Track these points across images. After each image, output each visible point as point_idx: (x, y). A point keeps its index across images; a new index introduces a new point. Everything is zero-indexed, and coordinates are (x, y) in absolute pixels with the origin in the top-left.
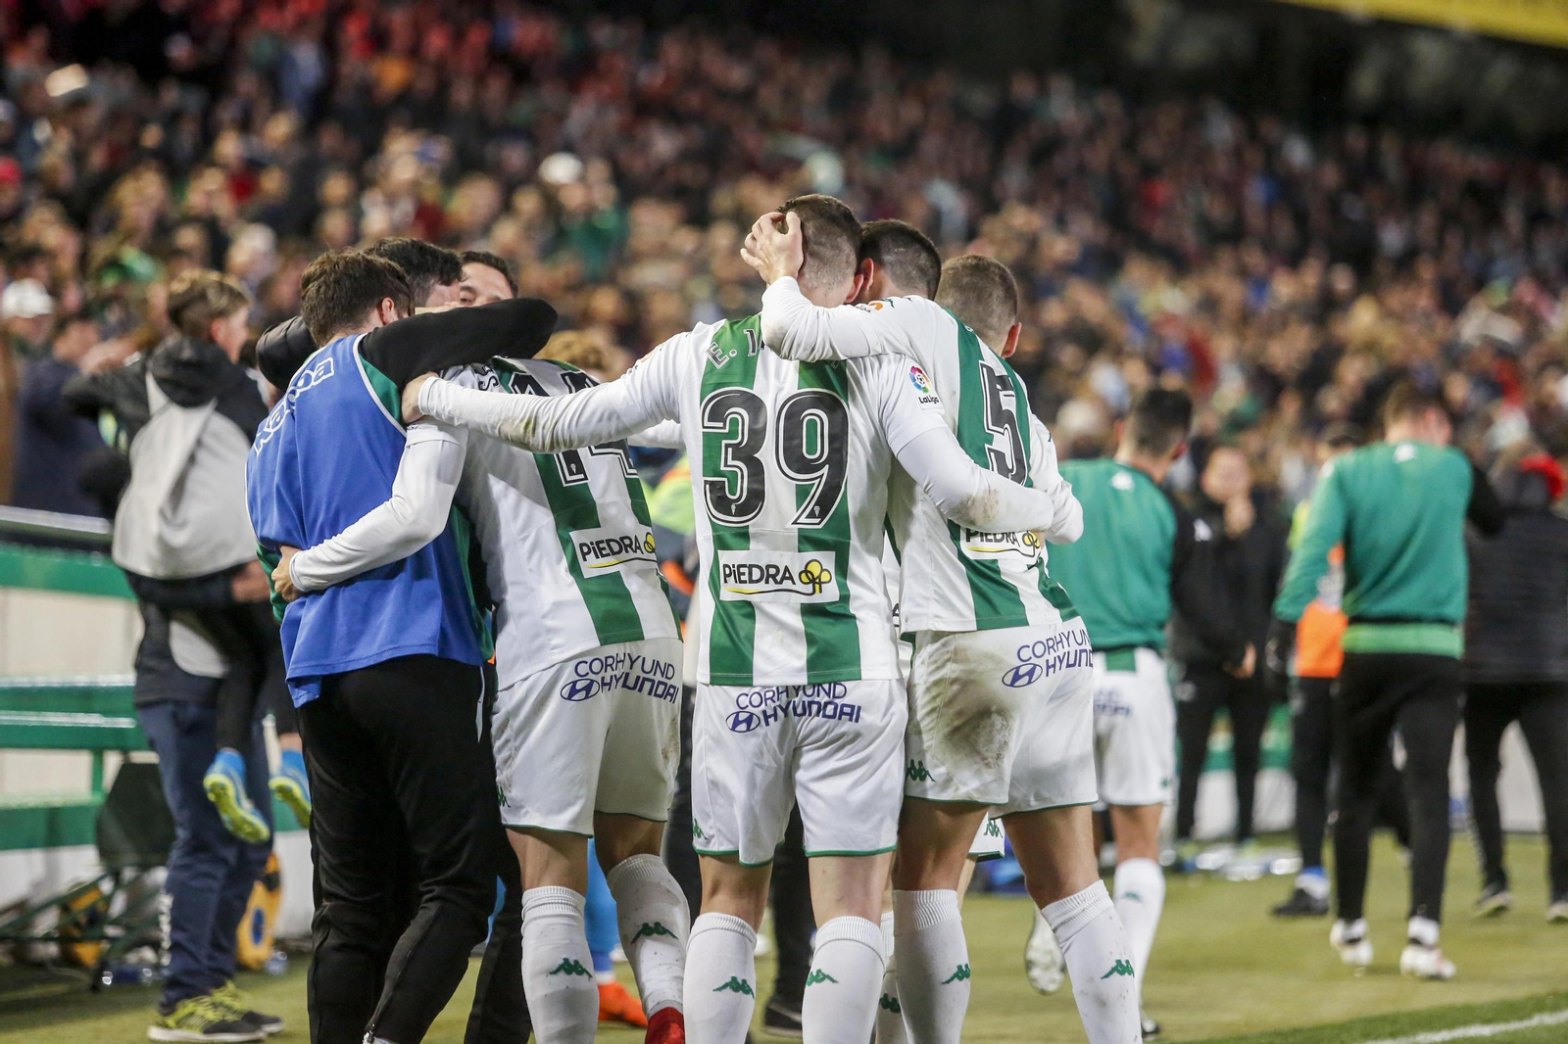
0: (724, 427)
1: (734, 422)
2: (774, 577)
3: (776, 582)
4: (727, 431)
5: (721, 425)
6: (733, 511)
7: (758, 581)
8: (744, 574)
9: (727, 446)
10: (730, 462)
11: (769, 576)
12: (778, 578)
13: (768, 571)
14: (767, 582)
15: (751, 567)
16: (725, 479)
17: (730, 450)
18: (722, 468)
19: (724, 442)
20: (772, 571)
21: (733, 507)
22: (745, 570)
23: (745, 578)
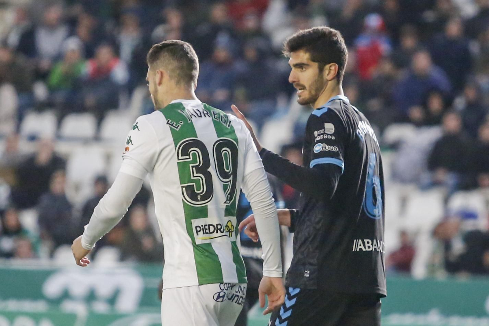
0: (190, 158)
1: (194, 155)
2: (220, 229)
3: (221, 232)
4: (191, 159)
5: (188, 157)
6: (199, 199)
7: (213, 232)
8: (207, 229)
9: (193, 167)
10: (195, 175)
11: (218, 229)
12: (222, 230)
13: (217, 227)
14: (217, 232)
15: (209, 225)
16: (194, 184)
17: (194, 169)
18: (192, 178)
19: (191, 165)
20: (219, 227)
21: (199, 197)
22: (207, 227)
23: (207, 231)
